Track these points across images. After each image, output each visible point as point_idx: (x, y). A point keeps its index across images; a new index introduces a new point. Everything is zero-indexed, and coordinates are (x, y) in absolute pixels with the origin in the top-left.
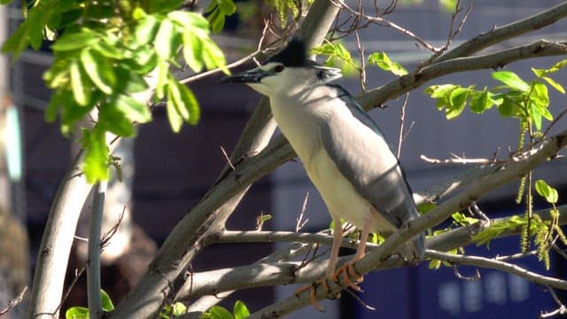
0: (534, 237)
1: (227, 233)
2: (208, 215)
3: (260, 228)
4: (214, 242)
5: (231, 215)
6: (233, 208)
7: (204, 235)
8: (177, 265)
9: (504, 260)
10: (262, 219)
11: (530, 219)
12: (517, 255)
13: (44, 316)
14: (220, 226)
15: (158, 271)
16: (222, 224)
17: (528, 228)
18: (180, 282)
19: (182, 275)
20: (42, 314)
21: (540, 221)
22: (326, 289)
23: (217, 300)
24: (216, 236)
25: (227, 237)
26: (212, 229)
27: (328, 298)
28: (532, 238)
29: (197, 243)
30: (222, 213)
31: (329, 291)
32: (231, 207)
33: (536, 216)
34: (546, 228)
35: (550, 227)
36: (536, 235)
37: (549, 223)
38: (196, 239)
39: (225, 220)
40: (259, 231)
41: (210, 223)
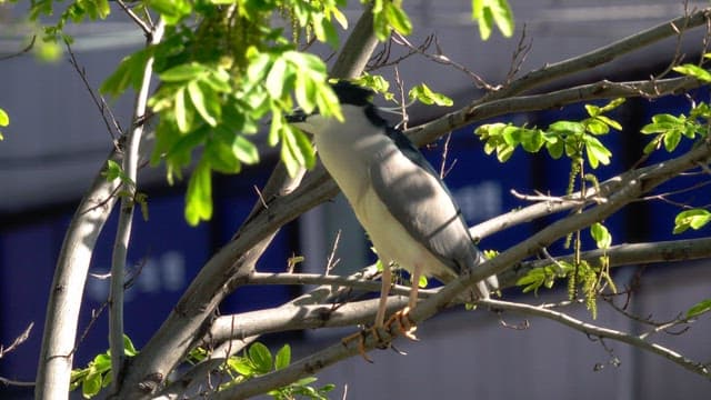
0: (583, 283)
1: (257, 275)
2: (239, 257)
3: (291, 270)
4: (244, 284)
5: (261, 257)
6: (264, 249)
7: (234, 278)
8: (205, 308)
9: (550, 308)
10: (293, 261)
11: (577, 266)
12: (565, 303)
13: (58, 359)
14: (250, 268)
15: (184, 315)
16: (252, 265)
17: (576, 275)
18: (207, 326)
19: (208, 319)
20: (56, 357)
21: (588, 268)
22: (377, 339)
23: (244, 345)
24: (246, 278)
25: (257, 280)
26: (242, 271)
27: (378, 347)
28: (580, 285)
29: (225, 286)
30: (253, 255)
31: (380, 341)
32: (261, 248)
33: (585, 262)
34: (594, 275)
35: (598, 274)
36: (584, 281)
37: (598, 270)
38: (224, 282)
39: (255, 261)
40: (290, 274)
41: (240, 265)
